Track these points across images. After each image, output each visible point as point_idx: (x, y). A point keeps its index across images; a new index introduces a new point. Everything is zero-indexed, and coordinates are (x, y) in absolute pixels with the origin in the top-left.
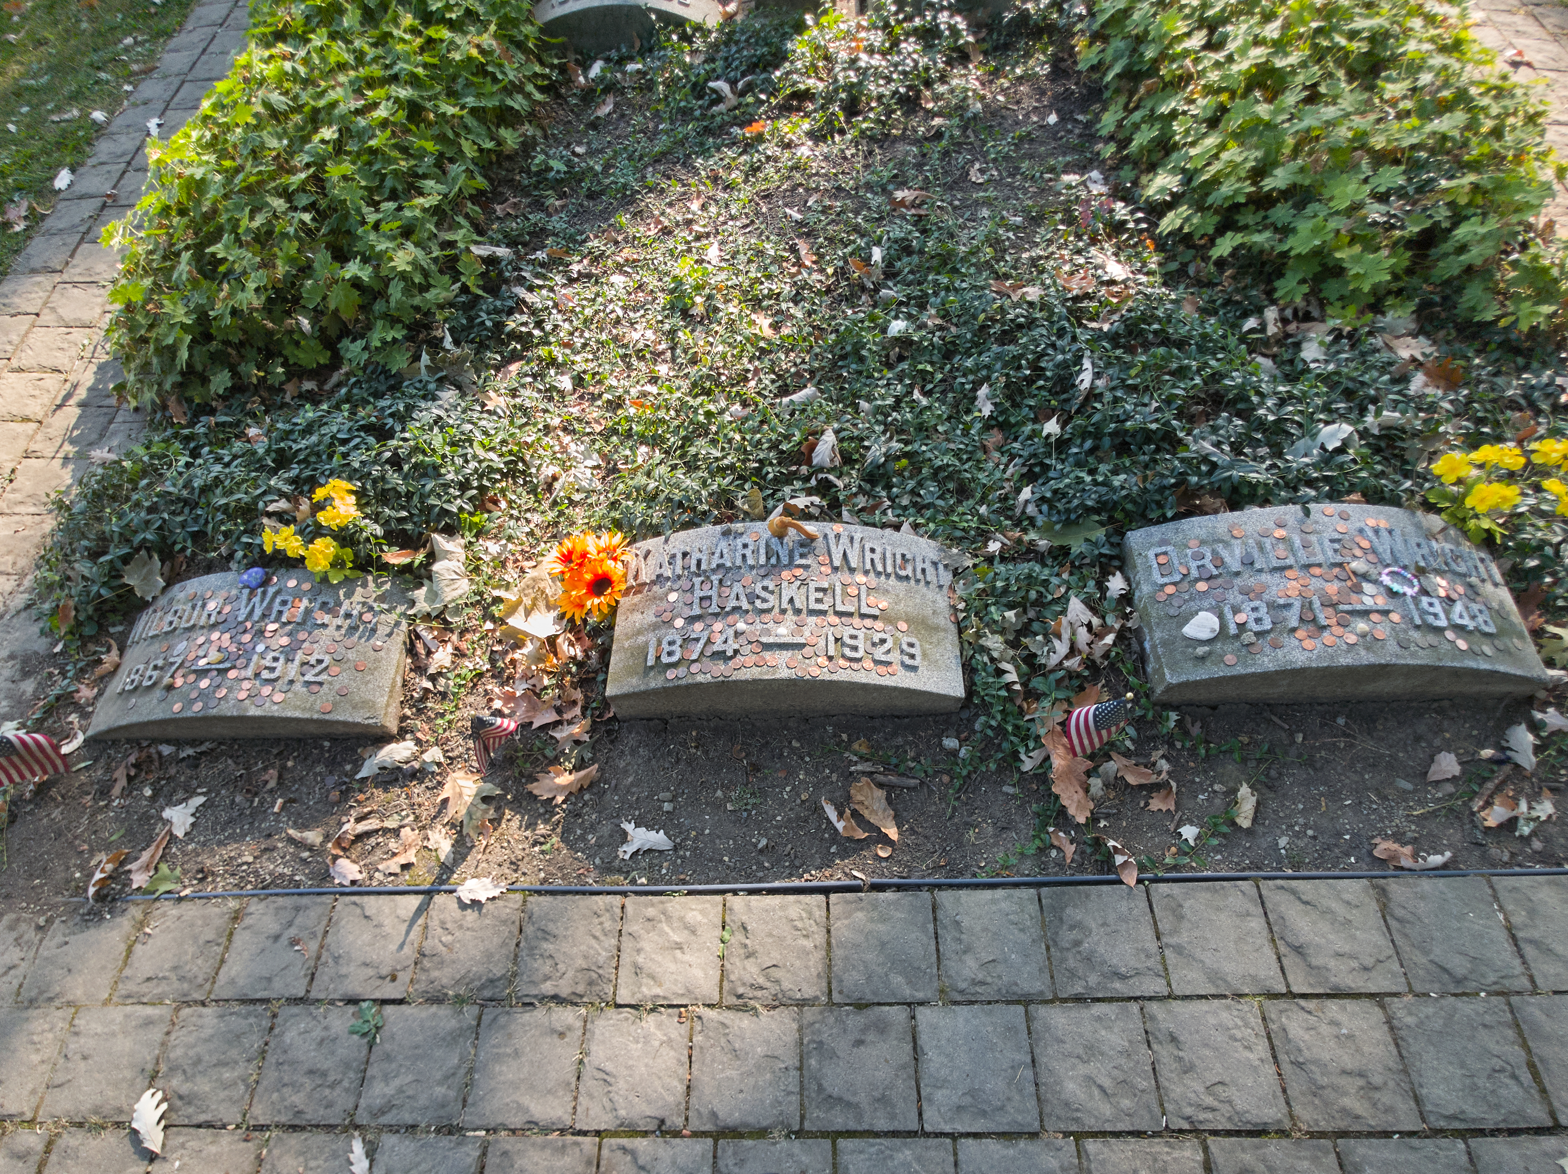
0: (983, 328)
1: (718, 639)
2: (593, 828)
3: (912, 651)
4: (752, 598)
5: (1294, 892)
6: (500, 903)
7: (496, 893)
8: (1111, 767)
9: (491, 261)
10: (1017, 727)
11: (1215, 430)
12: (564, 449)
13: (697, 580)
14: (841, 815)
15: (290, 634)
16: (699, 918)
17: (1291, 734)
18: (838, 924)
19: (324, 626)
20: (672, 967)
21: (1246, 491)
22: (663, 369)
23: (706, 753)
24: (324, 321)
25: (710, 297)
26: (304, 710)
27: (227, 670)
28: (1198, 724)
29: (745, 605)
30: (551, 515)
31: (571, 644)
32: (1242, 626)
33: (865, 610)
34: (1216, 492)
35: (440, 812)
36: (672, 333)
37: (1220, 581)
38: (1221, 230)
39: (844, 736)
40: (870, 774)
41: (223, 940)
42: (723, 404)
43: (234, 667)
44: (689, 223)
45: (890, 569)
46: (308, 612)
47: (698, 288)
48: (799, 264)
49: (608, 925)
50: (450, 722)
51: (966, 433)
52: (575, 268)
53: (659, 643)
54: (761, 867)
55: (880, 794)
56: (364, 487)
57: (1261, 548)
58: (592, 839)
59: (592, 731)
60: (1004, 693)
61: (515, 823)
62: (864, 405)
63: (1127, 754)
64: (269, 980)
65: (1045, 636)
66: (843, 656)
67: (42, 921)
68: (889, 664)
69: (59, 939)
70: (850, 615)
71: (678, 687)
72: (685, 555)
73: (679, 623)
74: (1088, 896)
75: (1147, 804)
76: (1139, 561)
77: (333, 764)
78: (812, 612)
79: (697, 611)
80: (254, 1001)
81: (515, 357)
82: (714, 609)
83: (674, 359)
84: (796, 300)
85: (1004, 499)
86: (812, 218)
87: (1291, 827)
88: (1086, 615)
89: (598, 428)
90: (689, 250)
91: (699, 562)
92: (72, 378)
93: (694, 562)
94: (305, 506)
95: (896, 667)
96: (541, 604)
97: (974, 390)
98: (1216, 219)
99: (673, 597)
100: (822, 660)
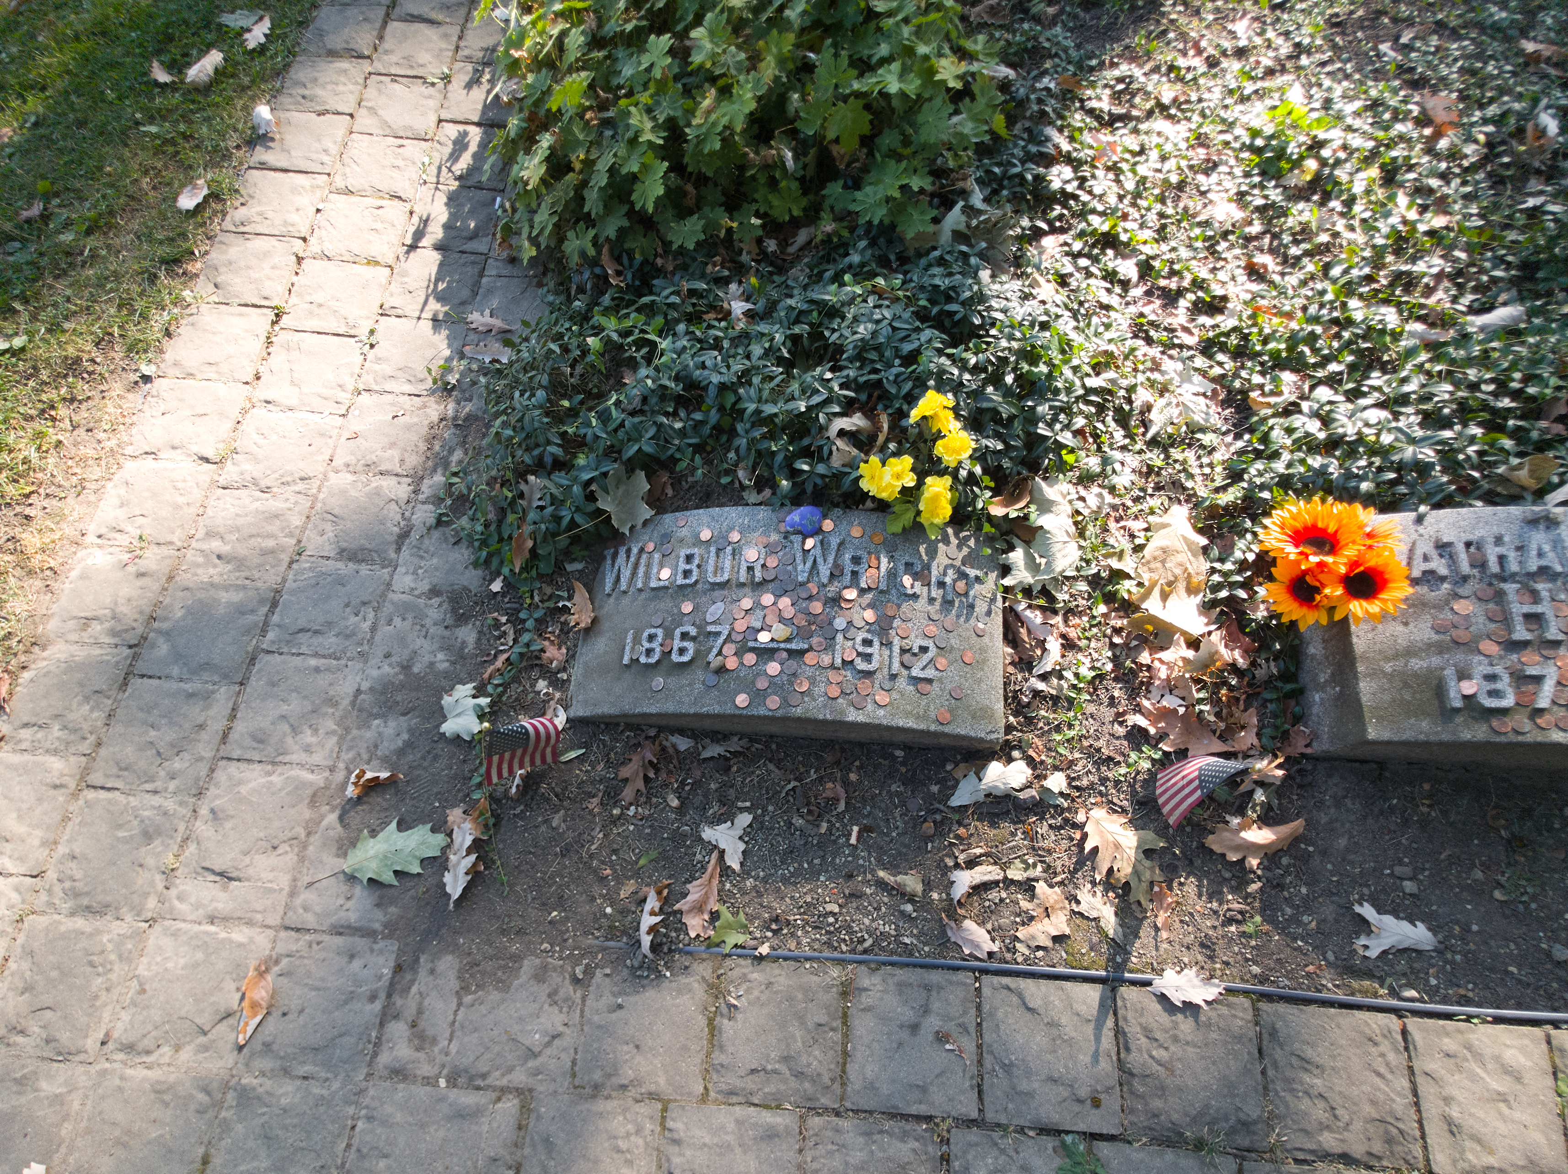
13: (1506, 587)
15: (874, 606)
16: (1521, 1059)
19: (915, 597)
20: (1502, 1128)
22: (1267, 262)
23: (1445, 813)
26: (917, 717)
27: (801, 652)
36: (1268, 210)
41: (837, 1023)
43: (810, 649)
46: (891, 575)
49: (1390, 1057)
50: (1070, 739)
52: (1099, 106)
53: (1463, 674)
61: (1193, 889)
67: (577, 971)
71: (1515, 744)
72: (1467, 544)
73: (1491, 648)
77: (913, 783)
81: (1061, 227)
83: (1273, 248)
89: (1191, 340)
91: (1502, 560)
92: (418, 209)
93: (1491, 558)
96: (1181, 586)
99: (1462, 606)
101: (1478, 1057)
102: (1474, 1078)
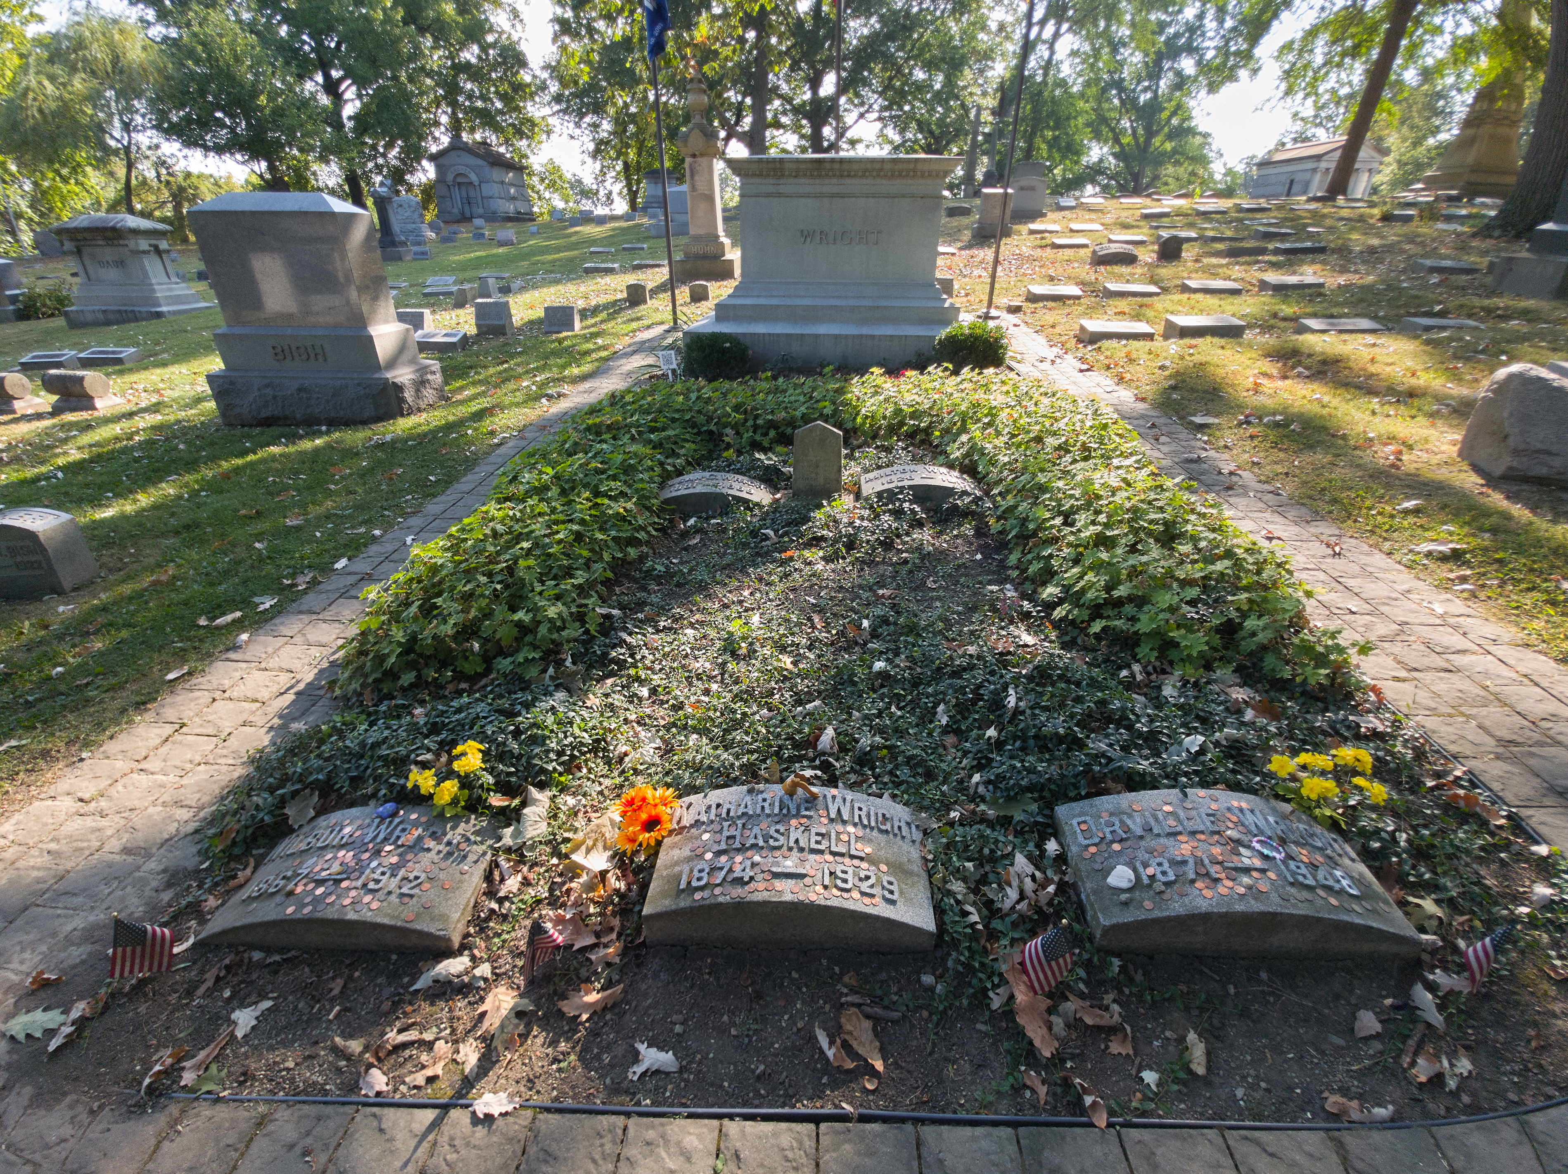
0: (939, 669)
1: (738, 868)
2: (608, 1048)
3: (891, 887)
4: (767, 837)
5: (1257, 1143)
6: (510, 1119)
7: (510, 1108)
8: (1071, 1006)
9: (608, 617)
10: (982, 964)
11: (1107, 736)
12: (636, 735)
13: (726, 824)
14: (831, 1043)
15: (400, 855)
16: (696, 1143)
17: (1224, 987)
18: (827, 1157)
19: (428, 850)
21: (1137, 779)
22: (714, 687)
23: (718, 979)
24: (489, 646)
25: (751, 644)
26: (393, 917)
27: (342, 881)
28: (1140, 972)
29: (761, 843)
30: (618, 781)
31: (618, 879)
32: (1152, 877)
33: (853, 852)
34: (1116, 780)
35: (475, 1026)
36: (724, 663)
37: (1129, 843)
38: (1092, 619)
39: (837, 969)
40: (858, 1006)
41: (242, 1146)
42: (755, 708)
43: (348, 878)
44: (741, 602)
45: (873, 824)
46: (420, 838)
47: (744, 638)
48: (813, 627)
49: (608, 1147)
50: (504, 941)
51: (930, 734)
52: (662, 624)
53: (691, 871)
54: (758, 1095)
55: (867, 1024)
56: (489, 749)
57: (1156, 819)
58: (606, 1058)
59: (623, 954)
60: (969, 930)
61: (539, 1041)
62: (856, 714)
63: (1082, 996)
65: (999, 885)
66: (836, 887)
67: (95, 1106)
68: (872, 896)
69: (104, 1125)
70: (842, 855)
71: (702, 907)
72: (718, 806)
73: (709, 856)
74: (1063, 1138)
75: (1107, 1047)
76: (1066, 828)
77: (394, 976)
78: (813, 851)
79: (723, 846)
81: (612, 674)
82: (737, 845)
83: (722, 681)
84: (810, 648)
85: (961, 782)
86: (823, 603)
87: (1244, 1078)
88: (1030, 869)
89: (662, 723)
90: (740, 617)
91: (729, 811)
92: (298, 677)
93: (725, 811)
94: (444, 759)
95: (877, 900)
96: (600, 845)
97: (935, 707)
98: (1088, 612)
99: (706, 836)
100: (819, 889)
101: (667, 1142)
102: (658, 1159)
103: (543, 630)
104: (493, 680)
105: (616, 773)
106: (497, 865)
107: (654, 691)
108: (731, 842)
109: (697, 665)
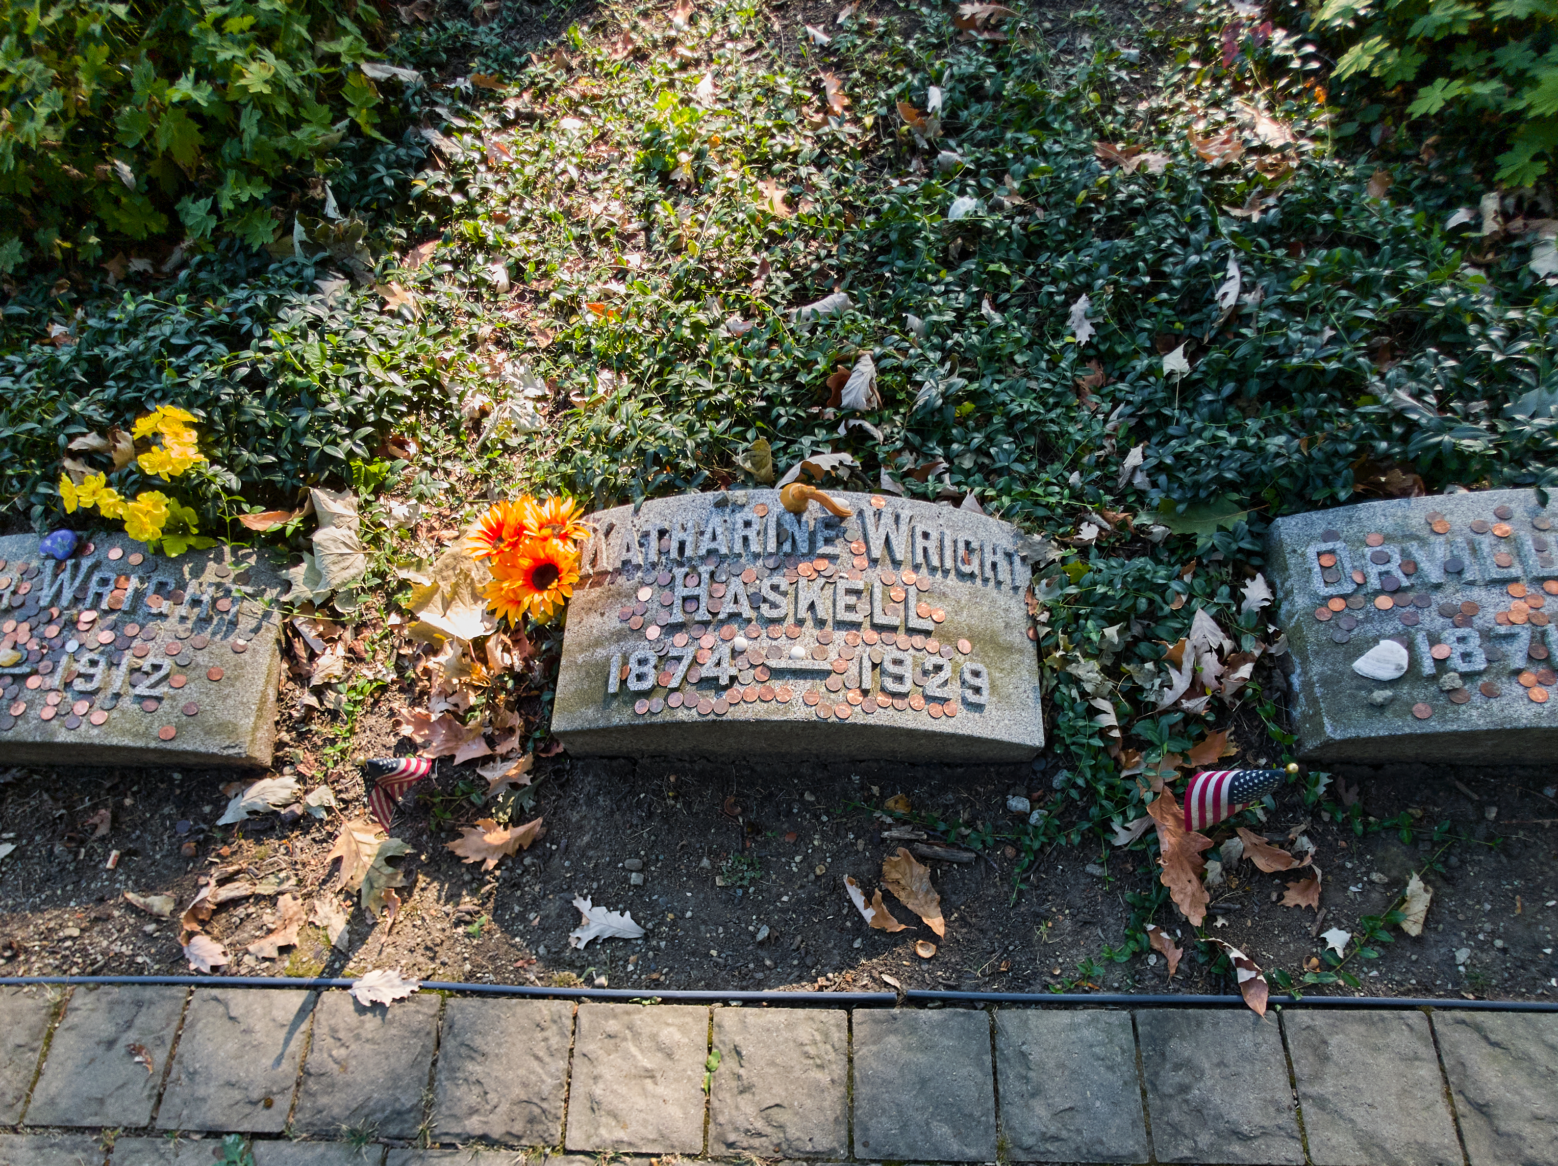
0: (1084, 212)
1: (709, 660)
2: (535, 905)
3: (977, 682)
4: (756, 600)
5: (1478, 1028)
6: (411, 1006)
7: (405, 992)
8: (1236, 845)
9: (391, 87)
10: (1111, 787)
11: (1414, 373)
12: (497, 372)
13: (679, 572)
14: (868, 903)
15: (113, 627)
16: (678, 1036)
17: (1481, 808)
18: (864, 1050)
19: (162, 616)
20: (641, 1103)
21: (1454, 465)
22: (634, 260)
23: (688, 805)
24: (154, 169)
25: (700, 155)
26: (136, 735)
27: (26, 676)
28: (1355, 790)
29: (747, 612)
30: (479, 466)
31: (506, 649)
32: (1441, 664)
33: (914, 623)
34: (1408, 465)
35: (330, 875)
36: (647, 206)
37: (1411, 595)
38: (1425, 77)
39: (875, 790)
40: (908, 843)
41: (40, 1044)
42: (717, 312)
43: (35, 672)
44: (671, 43)
45: (949, 564)
46: (138, 595)
47: (684, 141)
48: (825, 109)
49: (555, 1041)
50: (343, 752)
51: (1053, 365)
52: (512, 105)
53: (625, 661)
54: (761, 966)
55: (921, 870)
56: (209, 418)
57: (1474, 550)
58: (534, 919)
59: (533, 771)
60: (1097, 742)
61: (432, 893)
62: (914, 321)
63: (1257, 829)
64: (101, 1101)
65: (1156, 663)
66: (883, 690)
68: (944, 700)
70: (894, 629)
71: (652, 725)
72: (662, 533)
73: (653, 632)
74: (1199, 1024)
75: (1281, 897)
76: (1292, 561)
77: (186, 805)
78: (840, 625)
79: (678, 616)
80: (81, 1130)
81: (428, 234)
82: (702, 615)
83: (649, 246)
84: (820, 162)
85: (1102, 464)
86: (844, 41)
87: (1472, 934)
88: (1217, 637)
89: (544, 343)
90: (671, 84)
91: (682, 546)
93: (674, 545)
94: (125, 444)
95: (956, 706)
96: (465, 592)
97: (1067, 304)
98: (1421, 58)
99: (645, 594)
100: (854, 695)
101: (636, 1034)
102: (627, 1056)
103: (249, 124)
104: (192, 250)
105: (471, 451)
106: (297, 633)
107: (517, 272)
108: (690, 607)
109: (596, 209)
